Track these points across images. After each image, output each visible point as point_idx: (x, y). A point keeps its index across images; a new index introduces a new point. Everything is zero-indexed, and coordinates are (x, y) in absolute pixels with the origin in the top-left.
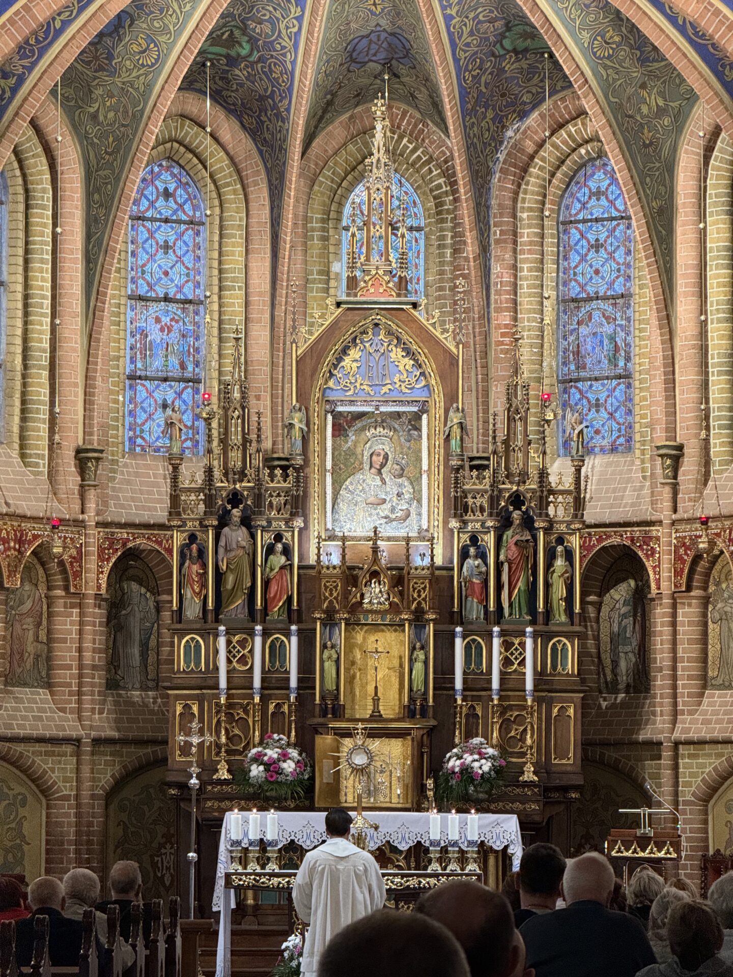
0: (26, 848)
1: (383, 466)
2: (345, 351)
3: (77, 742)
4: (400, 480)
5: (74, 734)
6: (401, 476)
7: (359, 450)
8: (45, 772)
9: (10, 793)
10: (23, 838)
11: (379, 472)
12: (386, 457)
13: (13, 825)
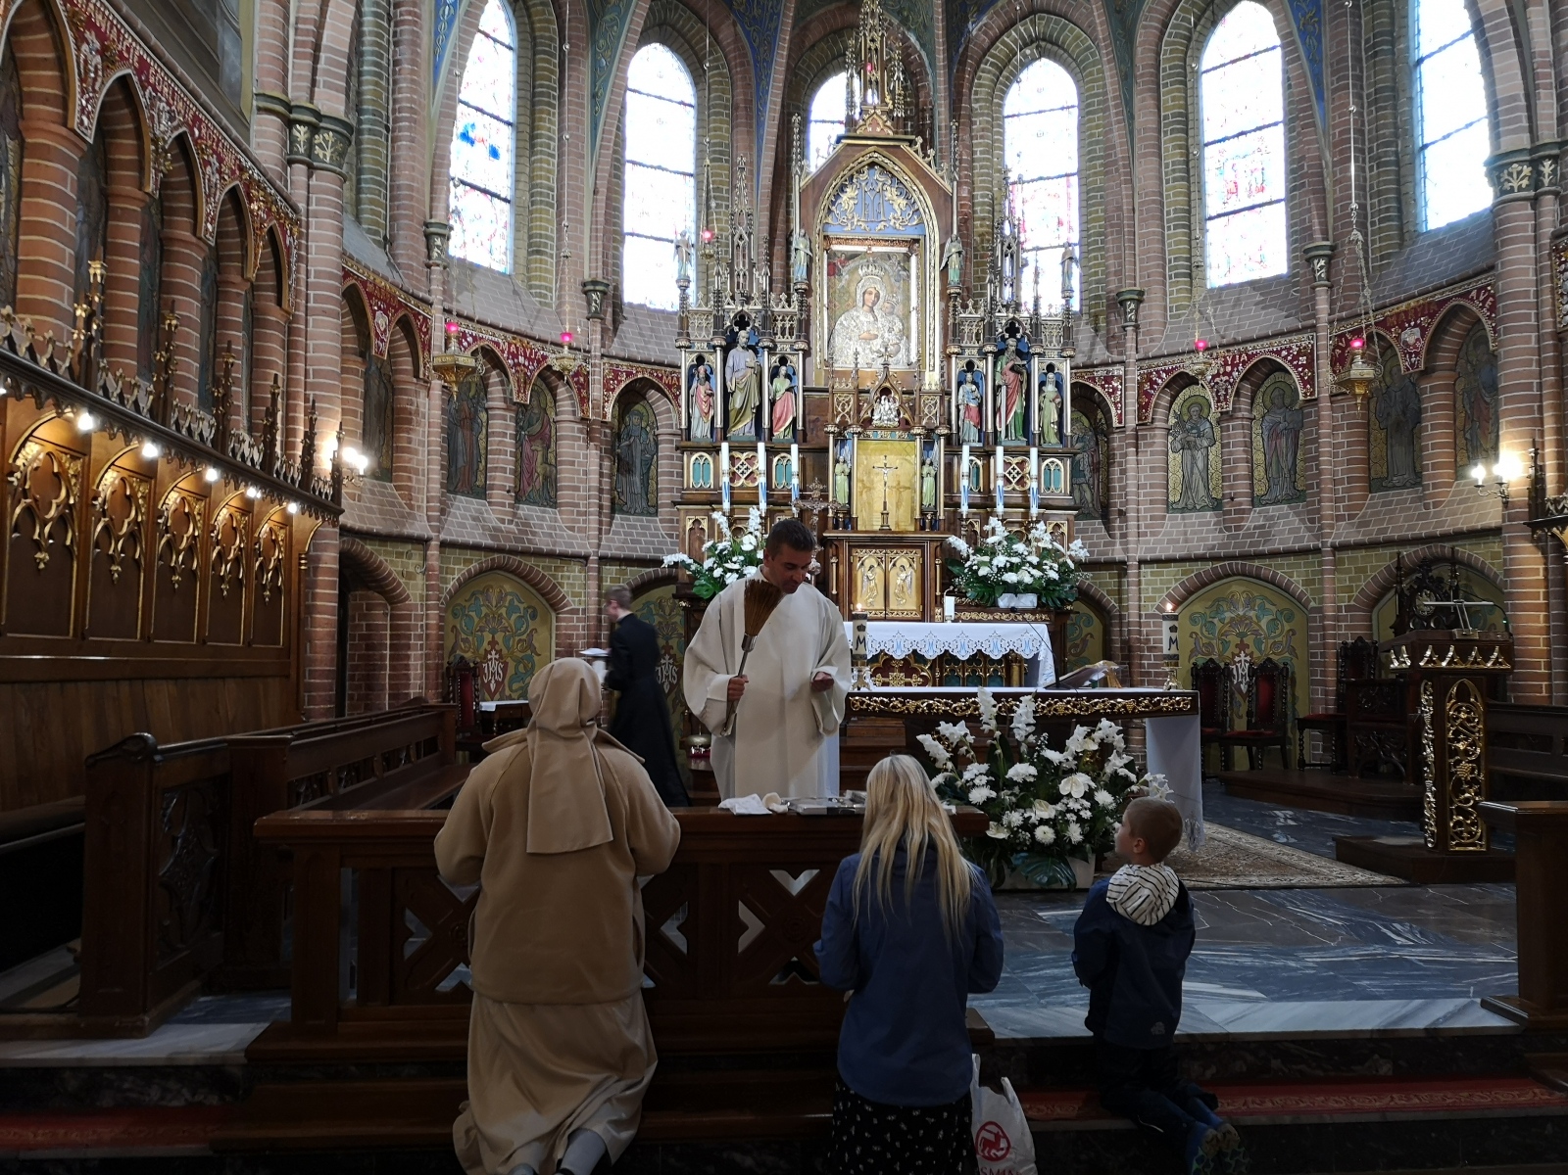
0: (536, 658)
1: (874, 304)
2: (842, 189)
3: (586, 558)
4: (890, 318)
5: (583, 552)
6: (892, 313)
7: (852, 289)
8: (554, 586)
9: (522, 606)
10: (534, 650)
11: (872, 310)
12: (877, 296)
13: (524, 637)
